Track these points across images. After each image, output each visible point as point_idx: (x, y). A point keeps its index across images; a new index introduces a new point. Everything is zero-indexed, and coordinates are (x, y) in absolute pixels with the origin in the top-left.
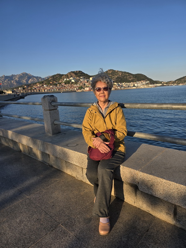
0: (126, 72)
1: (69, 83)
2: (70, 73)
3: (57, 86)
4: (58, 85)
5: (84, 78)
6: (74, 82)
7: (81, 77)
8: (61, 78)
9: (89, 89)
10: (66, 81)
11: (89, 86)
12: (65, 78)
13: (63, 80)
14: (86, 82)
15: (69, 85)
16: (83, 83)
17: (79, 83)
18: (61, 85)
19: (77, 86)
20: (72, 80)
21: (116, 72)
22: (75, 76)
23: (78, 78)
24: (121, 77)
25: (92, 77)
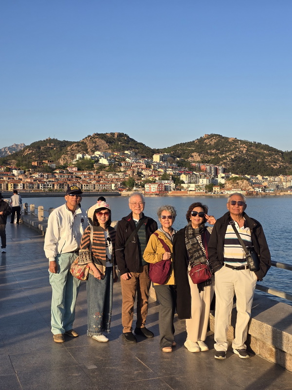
0: (259, 144)
1: (93, 166)
2: (91, 138)
3: (53, 174)
4: (58, 171)
5: (136, 154)
6: (108, 166)
7: (126, 152)
8: (64, 151)
9: (160, 189)
10: (81, 162)
11: (156, 180)
12: (79, 152)
13: (73, 159)
14: (143, 167)
15: (92, 172)
16: (134, 170)
17: (122, 169)
18: (67, 173)
19: (116, 177)
20: (100, 160)
21: (230, 143)
22: (106, 147)
23: (117, 154)
24: (245, 159)
25: (159, 153)
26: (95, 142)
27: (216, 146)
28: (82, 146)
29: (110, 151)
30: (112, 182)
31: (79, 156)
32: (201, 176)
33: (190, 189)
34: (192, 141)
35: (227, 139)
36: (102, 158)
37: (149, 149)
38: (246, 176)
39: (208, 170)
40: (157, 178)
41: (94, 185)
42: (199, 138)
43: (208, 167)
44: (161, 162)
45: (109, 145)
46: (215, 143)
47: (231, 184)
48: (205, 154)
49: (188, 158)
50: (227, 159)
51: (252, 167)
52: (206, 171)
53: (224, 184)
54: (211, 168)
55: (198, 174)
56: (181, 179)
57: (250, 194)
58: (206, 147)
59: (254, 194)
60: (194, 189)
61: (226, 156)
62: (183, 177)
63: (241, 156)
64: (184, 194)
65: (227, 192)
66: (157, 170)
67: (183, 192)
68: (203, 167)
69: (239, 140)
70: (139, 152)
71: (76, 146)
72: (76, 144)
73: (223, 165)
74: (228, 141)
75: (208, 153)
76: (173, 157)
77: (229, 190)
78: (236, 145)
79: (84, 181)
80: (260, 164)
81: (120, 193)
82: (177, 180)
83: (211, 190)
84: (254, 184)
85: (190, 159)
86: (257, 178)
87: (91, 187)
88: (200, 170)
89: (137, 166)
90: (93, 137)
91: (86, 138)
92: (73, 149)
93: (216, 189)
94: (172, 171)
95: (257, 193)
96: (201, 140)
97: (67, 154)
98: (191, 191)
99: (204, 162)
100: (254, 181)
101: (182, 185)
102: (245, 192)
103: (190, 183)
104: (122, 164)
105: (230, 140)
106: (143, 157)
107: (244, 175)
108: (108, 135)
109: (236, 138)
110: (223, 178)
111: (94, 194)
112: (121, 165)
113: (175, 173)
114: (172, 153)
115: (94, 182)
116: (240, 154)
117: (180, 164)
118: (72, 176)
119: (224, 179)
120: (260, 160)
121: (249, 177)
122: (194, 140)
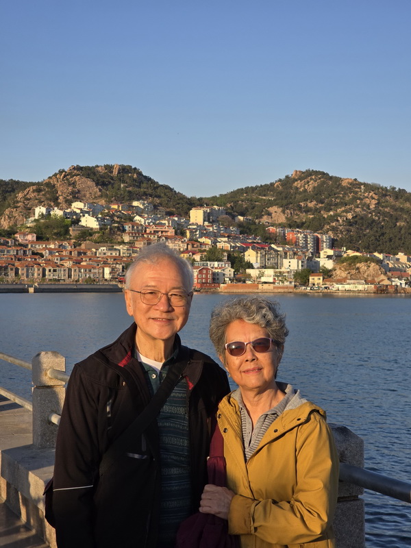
0: (402, 192)
1: (67, 232)
2: (66, 176)
5: (155, 207)
6: (99, 233)
7: (135, 203)
8: (10, 200)
9: (202, 278)
10: (44, 224)
11: (194, 260)
12: (40, 203)
13: (27, 216)
14: (169, 234)
15: (65, 243)
16: (149, 239)
17: (127, 238)
18: (15, 245)
19: (114, 254)
20: (83, 219)
21: (343, 188)
22: (96, 193)
23: (115, 207)
24: (374, 221)
25: (201, 206)
26: (74, 184)
27: (317, 195)
28: (48, 192)
29: (102, 202)
30: (106, 263)
31: (40, 210)
32: (286, 254)
33: (263, 279)
34: (269, 183)
35: (337, 180)
36: (86, 215)
37: (182, 198)
38: (376, 254)
39: (301, 242)
40: (197, 257)
41: (70, 270)
42: (283, 177)
43: (301, 236)
44: (206, 223)
45: (100, 190)
46: (314, 187)
47: (346, 270)
48: (294, 210)
49: (261, 217)
50: (338, 221)
51: (387, 236)
52: (296, 244)
53: (330, 271)
54: (306, 237)
55: (280, 249)
56: (246, 258)
57: (382, 290)
58: (298, 196)
59: (391, 290)
60: (271, 280)
61: (337, 215)
62: (251, 256)
63: (366, 215)
64: (251, 290)
65: (336, 286)
66: (197, 241)
67: (249, 286)
68: (290, 234)
69: (361, 184)
70: (161, 204)
71: (34, 191)
72: (35, 187)
73: (330, 233)
74: (340, 184)
75: (300, 208)
76: (232, 214)
77: (341, 281)
78: (357, 192)
79: (48, 261)
80: (403, 232)
81: (120, 286)
82: (237, 261)
83: (305, 282)
84: (390, 270)
85: (265, 219)
86: (398, 259)
87: (62, 274)
88: (284, 241)
89: (158, 232)
90: (71, 174)
91: (55, 175)
92: (28, 196)
93: (316, 280)
94: (228, 242)
95: (396, 290)
96: (287, 182)
97: (17, 207)
98: (266, 283)
99: (292, 225)
100: (391, 266)
101: (248, 271)
102: (373, 286)
103: (265, 267)
104: (127, 228)
105: (344, 184)
106: (170, 214)
107: (372, 252)
108: (100, 169)
109: (356, 180)
110: (329, 257)
111: (69, 287)
112: (124, 231)
113: (234, 247)
114: (229, 205)
115: (68, 264)
116: (363, 210)
117: (245, 229)
118: (25, 252)
119: (331, 261)
120: (402, 224)
121: (381, 256)
122: (273, 181)
